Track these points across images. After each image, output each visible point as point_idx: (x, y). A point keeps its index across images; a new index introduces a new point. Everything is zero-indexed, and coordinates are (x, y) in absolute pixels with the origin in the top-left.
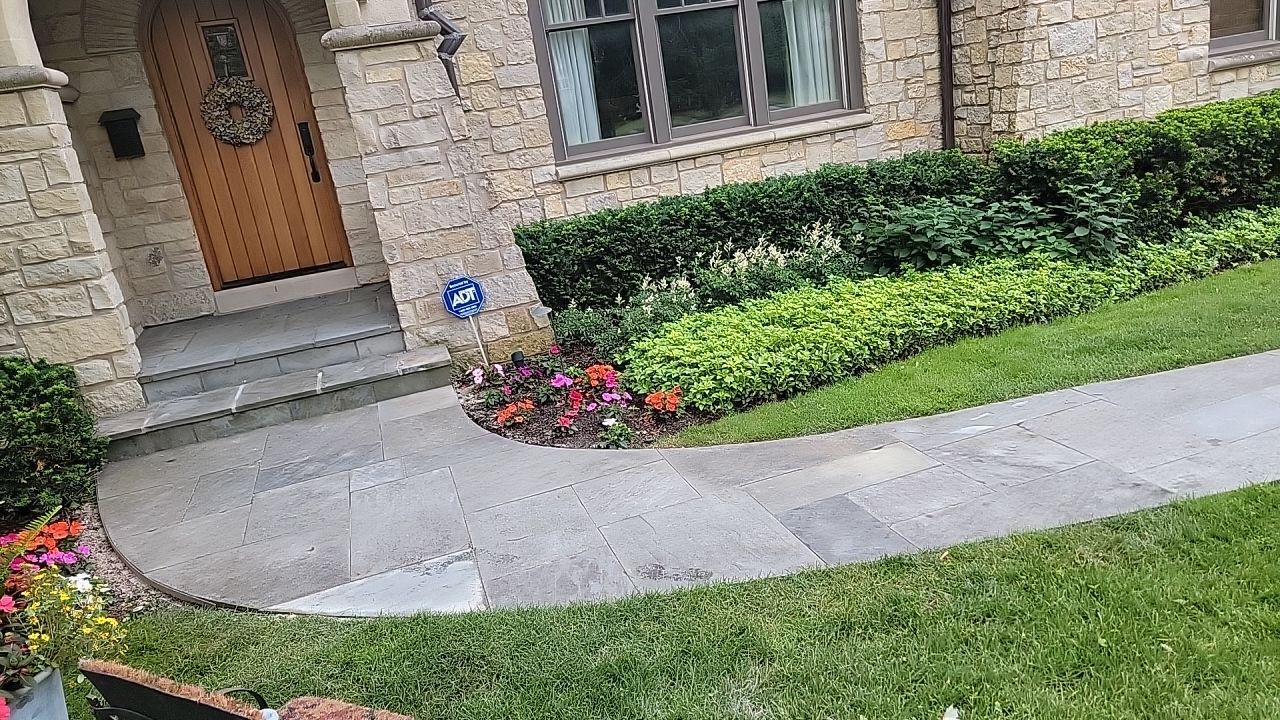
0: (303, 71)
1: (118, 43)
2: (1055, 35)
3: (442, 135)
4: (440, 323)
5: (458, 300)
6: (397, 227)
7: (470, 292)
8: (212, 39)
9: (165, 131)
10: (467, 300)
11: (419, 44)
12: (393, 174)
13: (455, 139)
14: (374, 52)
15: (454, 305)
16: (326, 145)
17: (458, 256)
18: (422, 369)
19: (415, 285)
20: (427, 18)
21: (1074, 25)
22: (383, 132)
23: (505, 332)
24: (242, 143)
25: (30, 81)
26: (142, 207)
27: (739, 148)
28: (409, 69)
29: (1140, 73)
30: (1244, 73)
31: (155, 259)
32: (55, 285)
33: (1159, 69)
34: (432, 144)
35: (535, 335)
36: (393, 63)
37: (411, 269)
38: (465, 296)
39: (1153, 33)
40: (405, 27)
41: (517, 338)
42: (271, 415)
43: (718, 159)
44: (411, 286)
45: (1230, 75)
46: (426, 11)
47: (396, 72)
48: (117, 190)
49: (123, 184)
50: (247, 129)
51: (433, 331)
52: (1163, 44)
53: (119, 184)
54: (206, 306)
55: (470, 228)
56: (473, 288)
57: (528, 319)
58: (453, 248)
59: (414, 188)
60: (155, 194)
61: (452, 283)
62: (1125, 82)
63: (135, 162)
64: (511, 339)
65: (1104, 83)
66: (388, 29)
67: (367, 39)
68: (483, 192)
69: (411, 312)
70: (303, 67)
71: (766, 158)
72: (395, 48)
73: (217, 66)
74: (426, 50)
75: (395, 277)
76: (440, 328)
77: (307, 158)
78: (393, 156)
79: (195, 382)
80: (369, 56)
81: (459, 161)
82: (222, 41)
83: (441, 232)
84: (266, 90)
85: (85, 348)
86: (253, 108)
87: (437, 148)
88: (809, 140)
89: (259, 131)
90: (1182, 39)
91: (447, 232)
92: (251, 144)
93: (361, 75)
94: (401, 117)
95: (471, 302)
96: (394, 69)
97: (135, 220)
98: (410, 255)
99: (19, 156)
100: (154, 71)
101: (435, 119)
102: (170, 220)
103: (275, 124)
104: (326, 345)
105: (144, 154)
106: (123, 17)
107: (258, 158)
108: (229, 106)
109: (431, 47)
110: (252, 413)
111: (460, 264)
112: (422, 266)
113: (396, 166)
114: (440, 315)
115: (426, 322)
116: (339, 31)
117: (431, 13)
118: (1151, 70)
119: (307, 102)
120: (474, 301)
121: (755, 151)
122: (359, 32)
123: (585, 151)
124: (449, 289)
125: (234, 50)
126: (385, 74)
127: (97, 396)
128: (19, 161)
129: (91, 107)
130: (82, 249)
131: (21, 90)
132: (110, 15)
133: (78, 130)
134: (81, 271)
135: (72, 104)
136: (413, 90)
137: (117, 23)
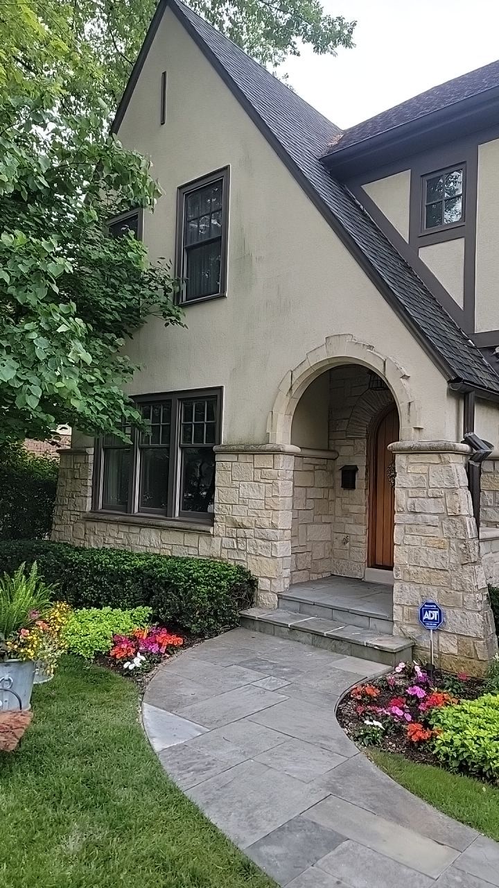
1: (359, 434)
3: (442, 510)
4: (415, 626)
5: (427, 616)
6: (403, 557)
7: (436, 613)
10: (432, 618)
11: (441, 455)
12: (409, 526)
13: (449, 514)
14: (415, 456)
15: (424, 618)
17: (435, 588)
18: (376, 647)
19: (406, 597)
20: (466, 439)
22: (410, 501)
23: (455, 651)
25: (276, 451)
26: (347, 514)
28: (432, 468)
31: (345, 541)
32: (262, 539)
34: (434, 514)
35: (475, 662)
36: (424, 463)
37: (406, 586)
38: (432, 616)
41: (463, 659)
42: (304, 637)
44: (405, 596)
46: (467, 435)
47: (424, 469)
48: (340, 503)
51: (410, 630)
53: (342, 500)
54: (359, 574)
55: (446, 573)
56: (438, 612)
57: (473, 650)
58: (433, 582)
59: (419, 538)
60: (354, 509)
61: (427, 604)
63: (350, 491)
64: (458, 658)
67: (410, 448)
68: (460, 552)
69: (400, 612)
72: (427, 455)
74: (444, 459)
75: (397, 586)
76: (414, 629)
78: (411, 516)
79: (297, 606)
80: (412, 458)
81: (448, 528)
83: (428, 569)
85: (264, 572)
87: (437, 517)
91: (432, 570)
93: (406, 468)
94: (421, 494)
95: (434, 620)
96: (424, 467)
97: (343, 520)
98: (407, 577)
99: (267, 481)
101: (440, 500)
102: (356, 523)
104: (354, 613)
105: (354, 488)
106: (364, 422)
110: (297, 632)
111: (436, 594)
112: (412, 586)
113: (412, 522)
114: (416, 621)
115: (407, 622)
117: (469, 436)
120: (437, 621)
124: (424, 606)
126: (419, 469)
127: (262, 596)
128: (266, 483)
129: (341, 463)
130: (274, 527)
131: (274, 454)
132: (359, 421)
133: (332, 472)
134: (272, 536)
135: (335, 459)
136: (432, 481)
137: (361, 425)
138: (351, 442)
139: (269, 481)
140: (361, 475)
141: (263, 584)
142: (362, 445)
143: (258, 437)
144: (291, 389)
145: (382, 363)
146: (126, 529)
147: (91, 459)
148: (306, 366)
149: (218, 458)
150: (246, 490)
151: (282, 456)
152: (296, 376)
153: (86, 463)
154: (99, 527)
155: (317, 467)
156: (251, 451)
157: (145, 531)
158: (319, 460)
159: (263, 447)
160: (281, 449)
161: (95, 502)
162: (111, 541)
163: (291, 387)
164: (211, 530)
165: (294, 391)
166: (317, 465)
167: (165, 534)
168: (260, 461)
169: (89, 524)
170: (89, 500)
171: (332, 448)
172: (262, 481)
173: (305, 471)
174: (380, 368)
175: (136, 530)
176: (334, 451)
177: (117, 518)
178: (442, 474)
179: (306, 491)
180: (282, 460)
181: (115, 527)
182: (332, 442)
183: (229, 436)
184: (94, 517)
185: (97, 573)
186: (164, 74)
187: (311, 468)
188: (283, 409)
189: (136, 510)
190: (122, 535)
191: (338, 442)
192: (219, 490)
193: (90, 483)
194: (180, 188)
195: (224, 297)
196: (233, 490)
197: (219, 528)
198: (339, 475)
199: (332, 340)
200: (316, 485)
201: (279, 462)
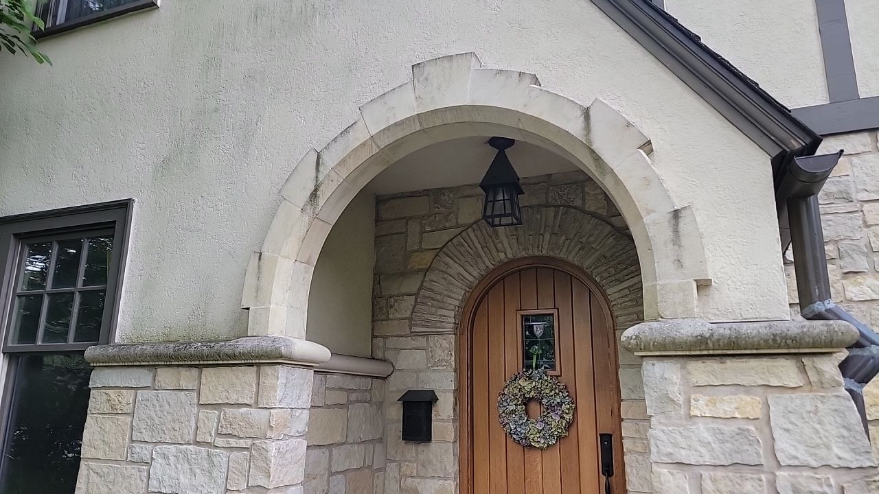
0: (617, 373)
1: (439, 324)
8: (531, 328)
9: (457, 418)
11: (805, 360)
14: (713, 365)
16: (628, 469)
20: (819, 317)
24: (531, 446)
25: (267, 355)
28: (778, 403)
36: (747, 389)
40: (780, 328)
46: (819, 307)
47: (750, 405)
48: (396, 474)
49: (404, 469)
50: (539, 432)
53: (400, 467)
63: (421, 447)
66: (745, 329)
67: (701, 341)
70: (617, 367)
73: (527, 356)
74: (819, 372)
77: (603, 478)
80: (701, 371)
82: (538, 330)
84: (572, 390)
86: (551, 408)
89: (552, 436)
92: (541, 449)
93: (681, 399)
96: (748, 399)
100: (465, 355)
103: (573, 429)
105: (429, 440)
106: (449, 300)
107: (545, 468)
108: (527, 402)
109: (829, 367)
116: (655, 325)
117: (827, 310)
119: (616, 410)
122: (688, 329)
125: (548, 342)
126: (729, 405)
128: (231, 448)
129: (400, 384)
131: (259, 365)
132: (439, 297)
133: (380, 405)
135: (385, 378)
136: (785, 445)
137: (442, 305)
138: (421, 342)
139: (242, 443)
140: (444, 413)
142: (445, 347)
143: (217, 321)
144: (314, 195)
145: (579, 113)
148: (359, 136)
149: (97, 379)
151: (282, 371)
152: (330, 161)
155: (353, 397)
156: (191, 357)
158: (357, 380)
159: (227, 348)
160: (283, 350)
163: (316, 190)
165: (321, 202)
166: (353, 391)
168: (217, 383)
171: (380, 355)
172: (220, 442)
173: (329, 406)
174: (574, 127)
176: (384, 360)
178: (821, 422)
179: (331, 455)
180: (282, 380)
182: (379, 342)
183: (137, 321)
187: (341, 398)
188: (291, 246)
191: (391, 342)
192: (89, 468)
196: (131, 470)
198: (396, 413)
199: (430, 70)
200: (350, 440)
201: (274, 388)
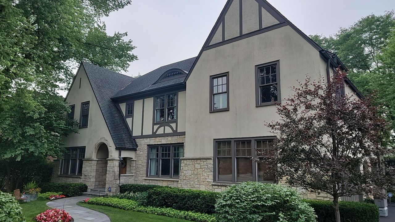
2: (185, 172)
11: (115, 161)
14: (111, 161)
15: (109, 190)
21: (188, 171)
27: (165, 180)
29: (199, 182)
30: (220, 187)
33: (202, 182)
39: (201, 175)
42: (90, 196)
43: (162, 181)
45: (217, 187)
47: (111, 163)
52: (203, 177)
55: (112, 181)
56: (110, 188)
59: (110, 176)
62: (196, 183)
65: (192, 182)
68: (114, 178)
69: (106, 190)
71: (168, 183)
79: (94, 191)
85: (89, 185)
88: (174, 182)
90: (207, 178)
113: (109, 173)
118: (201, 182)
121: (167, 181)
123: (151, 176)
127: (88, 190)
128: (90, 167)
130: (91, 175)
134: (90, 178)
136: (111, 165)
141: (89, 187)
146: (66, 178)
147: (61, 162)
148: (98, 143)
149: (83, 161)
150: (88, 168)
152: (96, 145)
153: (59, 163)
154: (60, 178)
156: (89, 160)
157: (70, 178)
160: (94, 160)
161: (61, 172)
162: (63, 181)
164: (81, 177)
165: (96, 148)
167: (73, 179)
168: (90, 162)
169: (59, 178)
170: (60, 172)
174: (107, 145)
175: (68, 178)
177: (64, 176)
178: (113, 164)
180: (94, 162)
181: (64, 178)
183: (86, 157)
184: (60, 176)
185: (55, 187)
186: (81, 78)
188: (94, 151)
189: (69, 174)
190: (65, 180)
192: (83, 168)
193: (60, 168)
194: (82, 103)
195: (87, 127)
196: (85, 168)
197: (83, 177)
199: (101, 138)
